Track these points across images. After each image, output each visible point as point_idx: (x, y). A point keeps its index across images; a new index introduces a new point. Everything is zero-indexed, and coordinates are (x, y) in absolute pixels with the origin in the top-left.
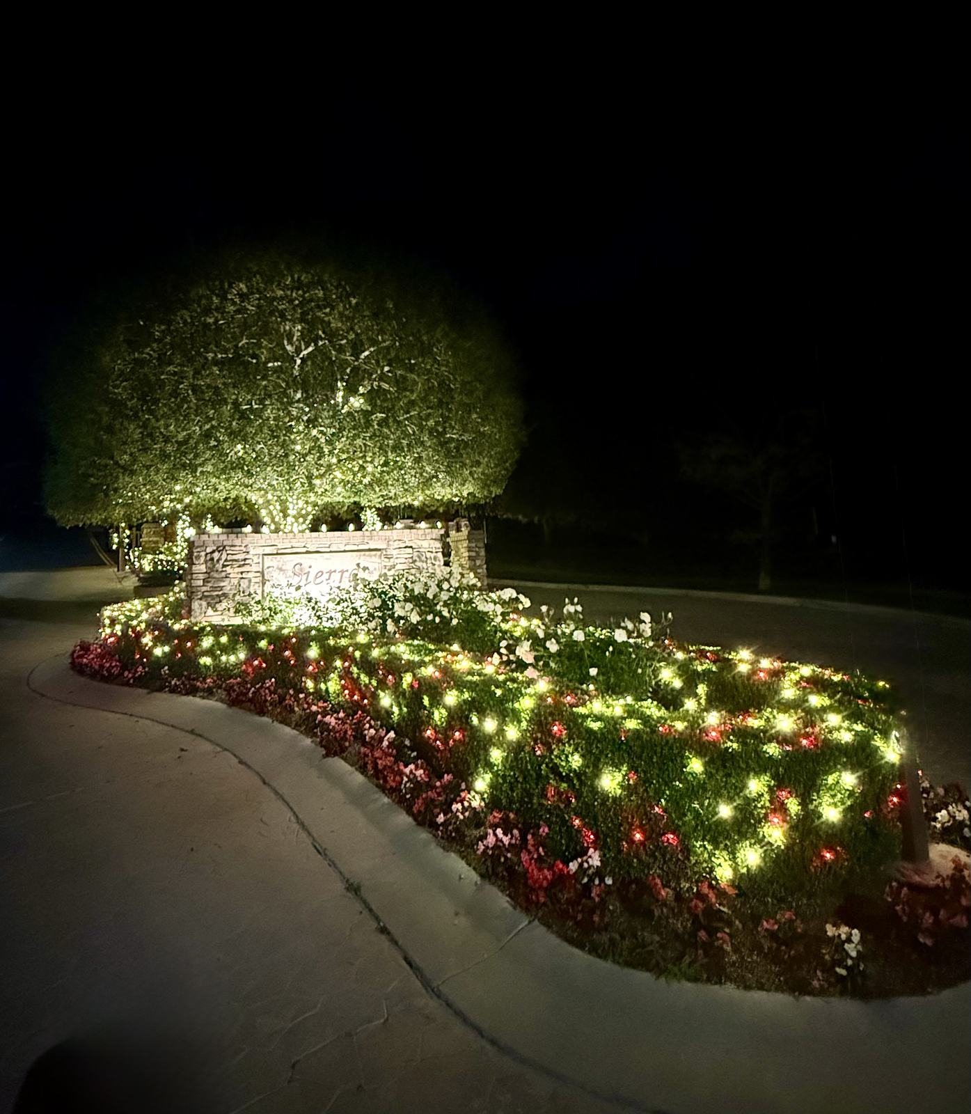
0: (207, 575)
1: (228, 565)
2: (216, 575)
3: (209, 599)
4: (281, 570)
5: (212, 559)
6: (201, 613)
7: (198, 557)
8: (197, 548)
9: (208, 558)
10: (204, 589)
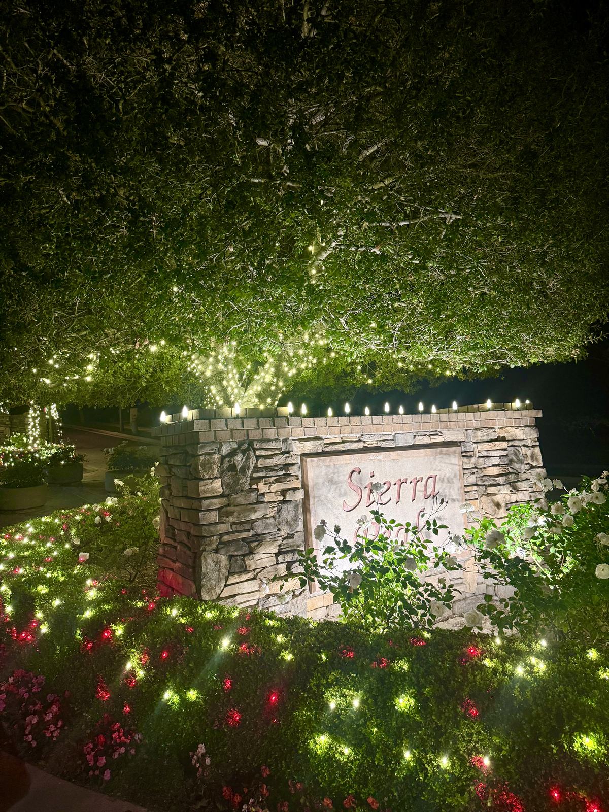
0: (224, 501)
1: (260, 479)
2: (240, 499)
3: (232, 549)
4: (331, 481)
5: (233, 468)
6: (219, 580)
7: (208, 465)
8: (202, 447)
9: (226, 466)
10: (222, 528)
